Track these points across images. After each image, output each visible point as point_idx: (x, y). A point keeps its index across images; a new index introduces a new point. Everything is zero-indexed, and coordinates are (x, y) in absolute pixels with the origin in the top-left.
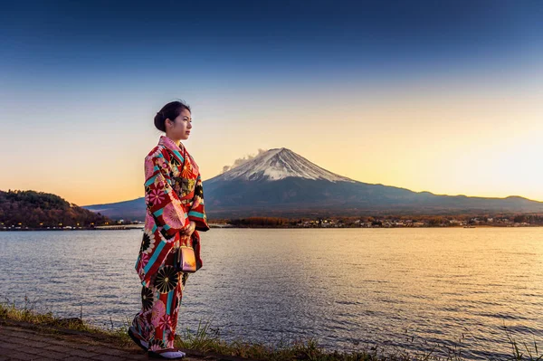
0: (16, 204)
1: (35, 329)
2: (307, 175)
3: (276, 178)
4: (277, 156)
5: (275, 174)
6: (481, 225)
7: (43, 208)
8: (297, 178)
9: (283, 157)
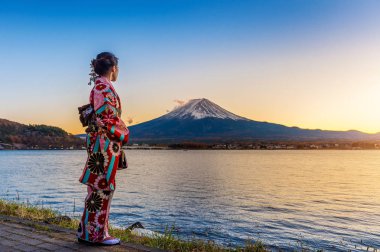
0: (34, 133)
1: (33, 226)
2: (219, 116)
3: (199, 117)
4: (199, 104)
5: (198, 115)
6: (330, 148)
7: (51, 135)
8: (212, 118)
9: (203, 104)
